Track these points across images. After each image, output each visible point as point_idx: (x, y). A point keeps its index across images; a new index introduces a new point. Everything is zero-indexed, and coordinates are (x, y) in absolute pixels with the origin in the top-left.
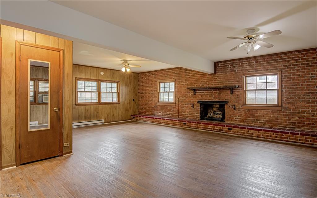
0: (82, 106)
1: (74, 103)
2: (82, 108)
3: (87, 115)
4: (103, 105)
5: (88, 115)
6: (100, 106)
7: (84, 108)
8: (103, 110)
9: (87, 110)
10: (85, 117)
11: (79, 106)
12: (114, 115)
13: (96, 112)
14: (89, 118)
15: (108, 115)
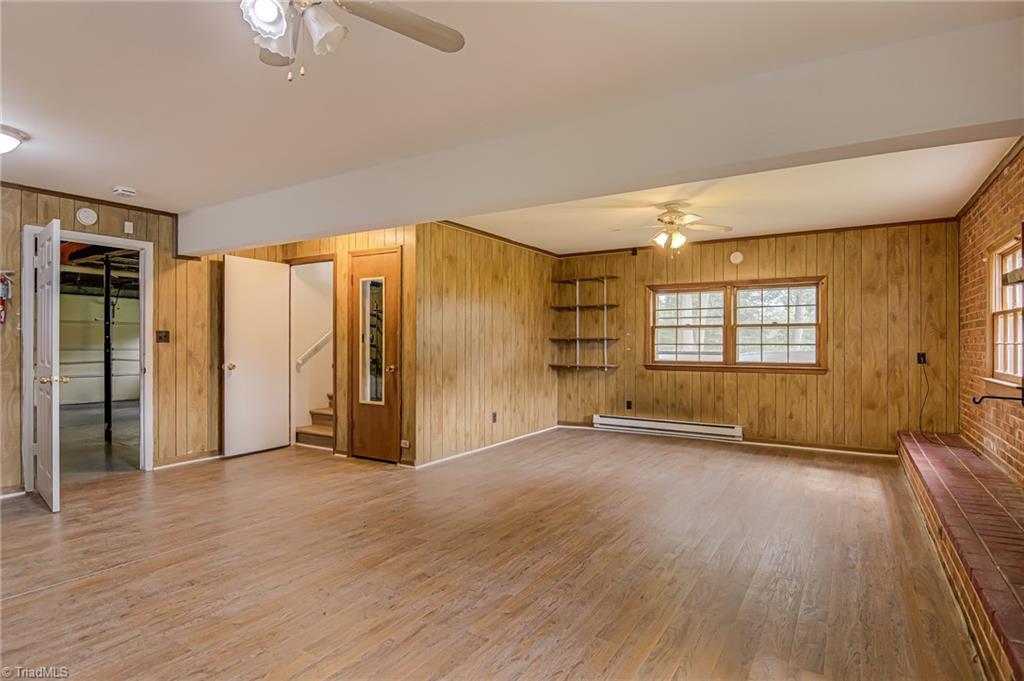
0: (665, 372)
1: (640, 360)
2: (665, 377)
3: (681, 404)
4: (740, 374)
5: (685, 403)
6: (728, 375)
7: (670, 379)
8: (741, 392)
9: (682, 387)
10: (673, 406)
11: (655, 372)
12: (791, 417)
13: (712, 395)
14: (688, 413)
15: (762, 413)
